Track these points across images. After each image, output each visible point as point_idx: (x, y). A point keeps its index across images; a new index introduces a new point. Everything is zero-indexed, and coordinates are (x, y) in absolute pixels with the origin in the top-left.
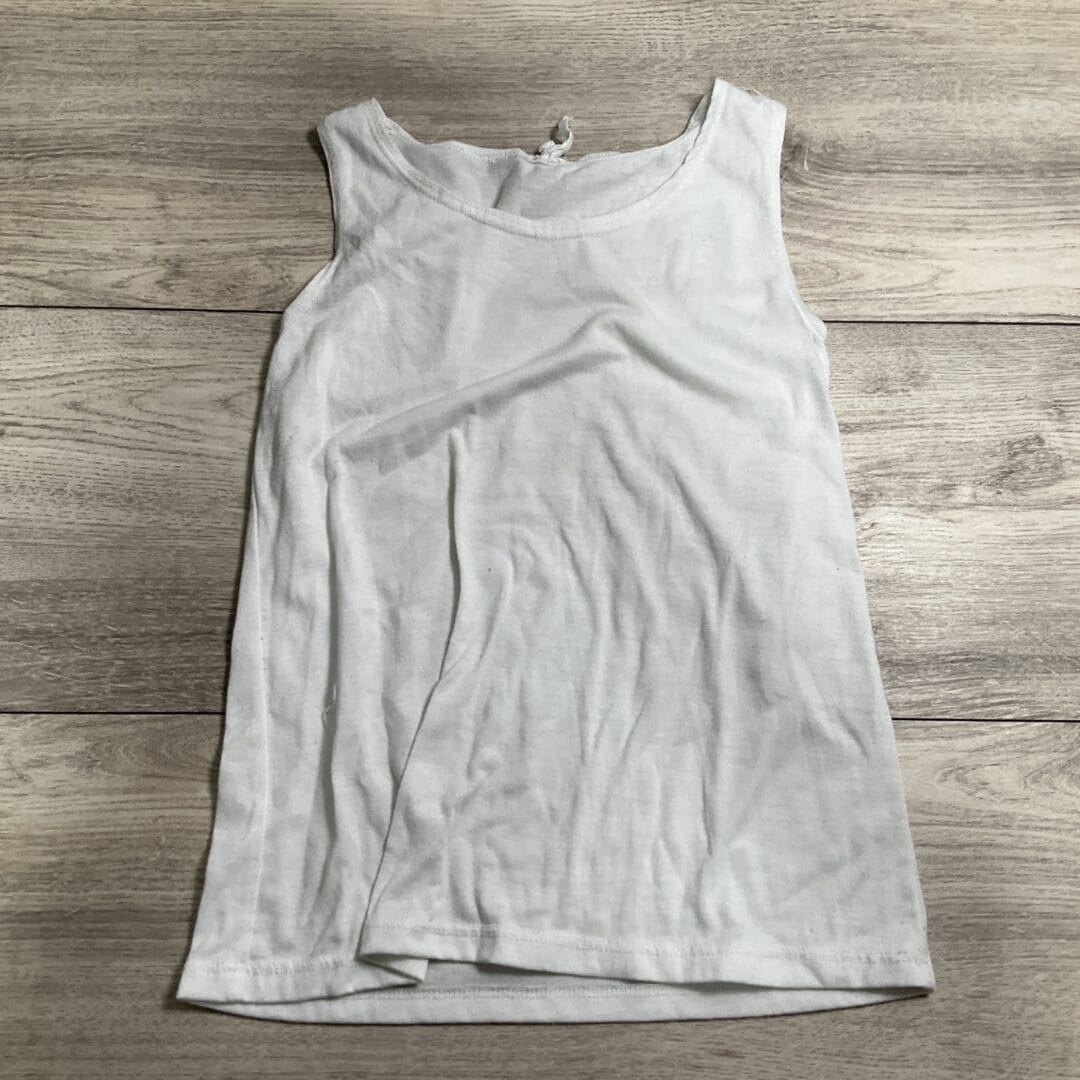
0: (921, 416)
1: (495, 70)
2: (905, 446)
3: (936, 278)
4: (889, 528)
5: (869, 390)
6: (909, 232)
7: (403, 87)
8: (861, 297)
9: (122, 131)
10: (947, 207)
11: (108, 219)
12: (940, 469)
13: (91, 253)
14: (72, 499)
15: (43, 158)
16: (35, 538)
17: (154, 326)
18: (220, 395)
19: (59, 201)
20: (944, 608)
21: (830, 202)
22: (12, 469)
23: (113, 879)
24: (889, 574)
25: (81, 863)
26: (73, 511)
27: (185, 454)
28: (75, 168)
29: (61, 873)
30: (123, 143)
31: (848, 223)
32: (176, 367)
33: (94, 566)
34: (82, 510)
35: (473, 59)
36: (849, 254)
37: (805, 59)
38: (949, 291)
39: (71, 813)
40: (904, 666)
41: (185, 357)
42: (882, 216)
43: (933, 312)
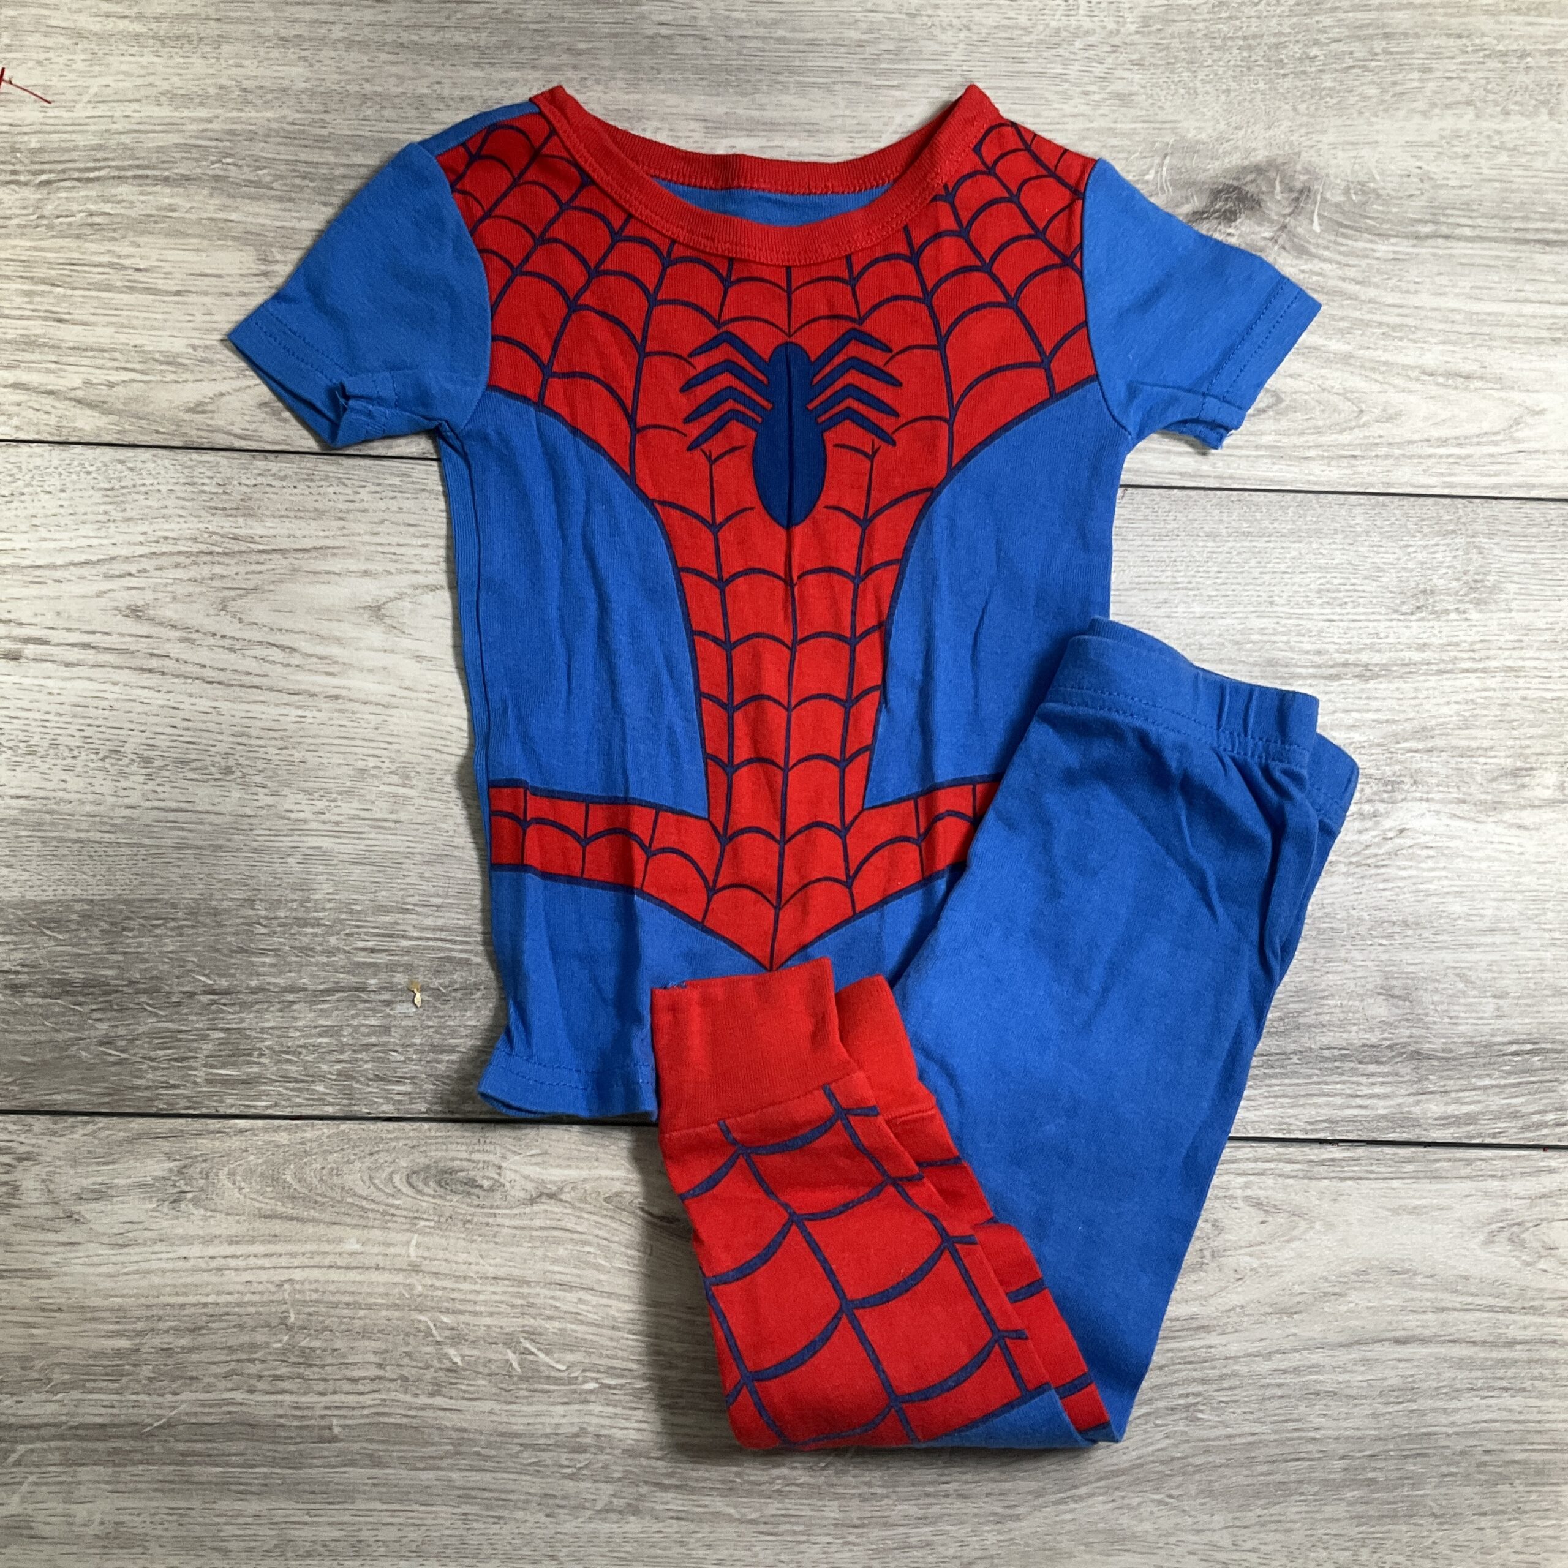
0: (1483, 654)
1: (812, 43)
2: (1457, 703)
3: (1517, 422)
4: (1427, 838)
5: (1404, 609)
6: (1478, 342)
7: (659, 71)
8: (1397, 452)
9: (197, 138)
10: (1541, 302)
11: (178, 293)
12: (1510, 743)
13: (150, 352)
14: (134, 768)
15: (68, 184)
16: (78, 831)
17: (260, 480)
18: (368, 599)
19: (96, 259)
20: (1507, 969)
21: (1352, 288)
22: (38, 716)
23: (216, 1376)
24: (1422, 912)
25: (167, 1351)
26: (136, 788)
27: (311, 695)
28: (119, 202)
29: (135, 1365)
30: (197, 160)
31: (1380, 324)
32: (296, 550)
33: (173, 877)
34: (151, 785)
35: (775, 23)
36: (1380, 378)
37: (1322, 38)
38: (1534, 446)
39: (148, 1272)
40: (1438, 1059)
41: (310, 533)
42: (1435, 314)
43: (1511, 480)
